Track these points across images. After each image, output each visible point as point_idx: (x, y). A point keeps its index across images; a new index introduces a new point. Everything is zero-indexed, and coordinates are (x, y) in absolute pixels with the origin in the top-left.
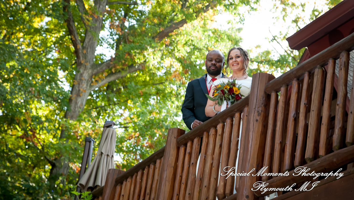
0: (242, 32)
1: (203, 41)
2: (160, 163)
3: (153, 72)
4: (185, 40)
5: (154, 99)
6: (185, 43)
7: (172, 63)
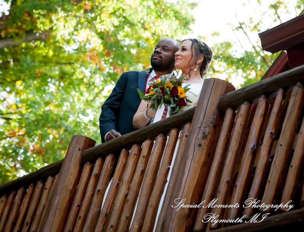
0: (196, 9)
1: (139, 13)
2: (53, 182)
3: (61, 45)
4: (114, 8)
5: (54, 84)
6: (113, 11)
7: (90, 38)
